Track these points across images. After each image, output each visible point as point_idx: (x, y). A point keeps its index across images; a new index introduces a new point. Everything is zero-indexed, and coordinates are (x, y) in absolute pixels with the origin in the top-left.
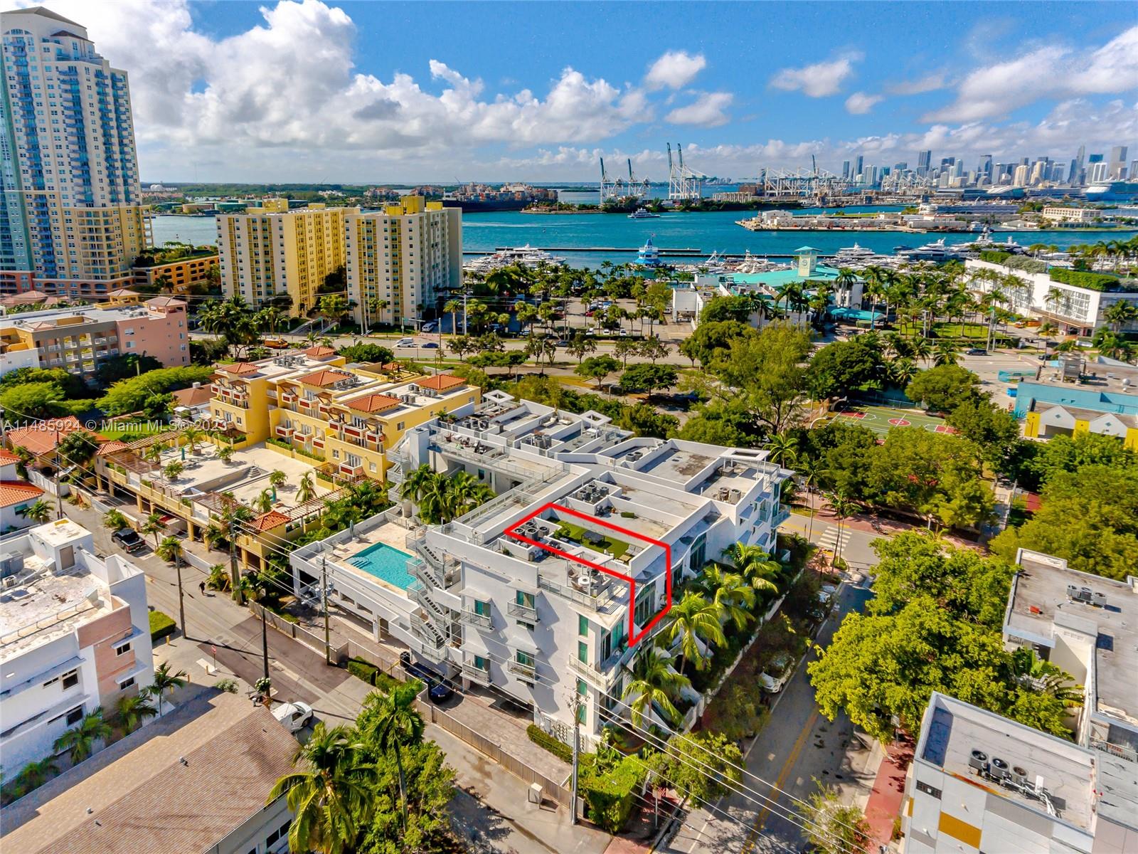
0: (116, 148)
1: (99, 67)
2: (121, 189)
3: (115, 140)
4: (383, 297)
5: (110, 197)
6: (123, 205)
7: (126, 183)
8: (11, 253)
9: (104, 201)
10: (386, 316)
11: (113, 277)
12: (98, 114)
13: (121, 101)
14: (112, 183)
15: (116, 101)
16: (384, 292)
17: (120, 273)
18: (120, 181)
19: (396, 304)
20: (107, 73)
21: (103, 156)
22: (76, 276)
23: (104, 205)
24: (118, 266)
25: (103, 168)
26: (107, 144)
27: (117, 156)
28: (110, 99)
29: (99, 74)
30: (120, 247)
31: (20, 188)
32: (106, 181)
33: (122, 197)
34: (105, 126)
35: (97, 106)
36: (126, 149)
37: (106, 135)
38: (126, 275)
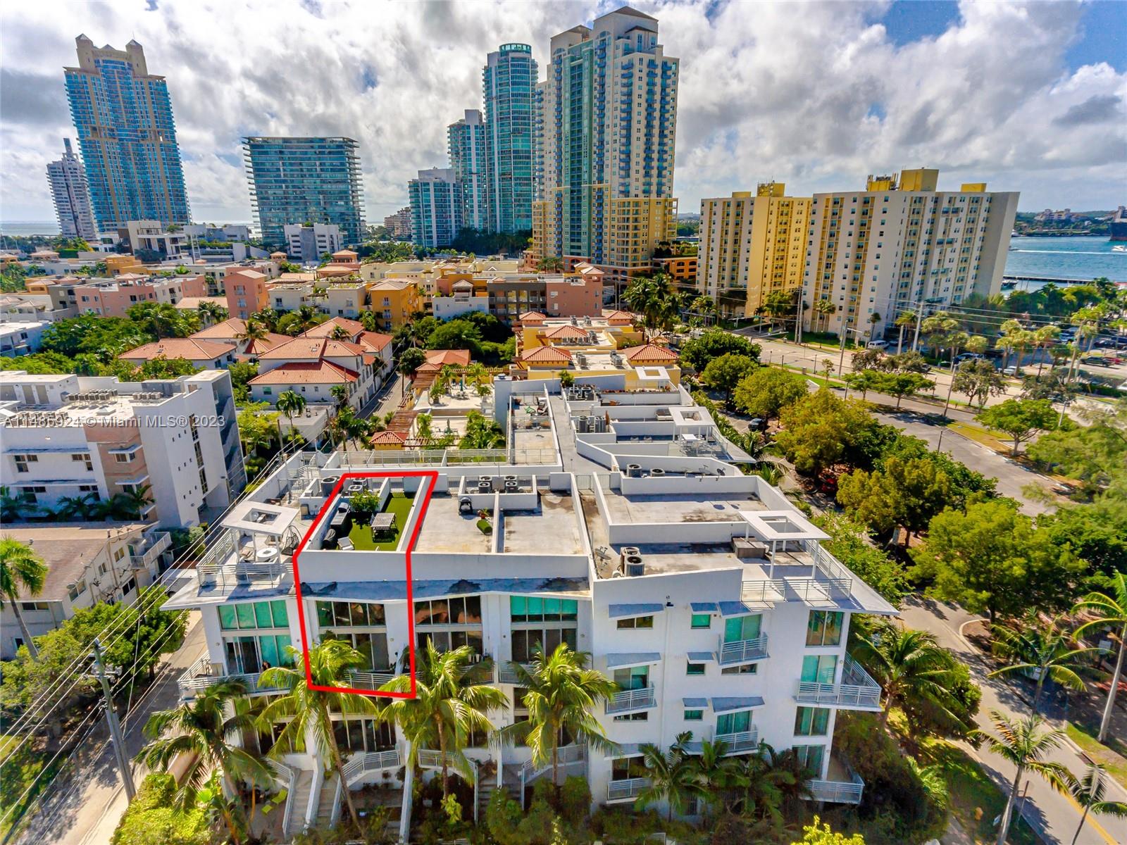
0: (656, 140)
1: (652, 57)
2: (654, 180)
3: (656, 131)
4: (835, 301)
5: (643, 188)
6: (654, 197)
7: (660, 175)
8: (579, 241)
9: (636, 192)
10: (836, 324)
11: (634, 265)
12: (644, 105)
13: (668, 90)
14: (647, 174)
15: (663, 90)
16: (838, 294)
17: (640, 262)
18: (654, 172)
19: (851, 311)
20: (659, 62)
21: (643, 147)
22: (612, 263)
23: (636, 196)
24: (640, 255)
25: (641, 160)
26: (649, 135)
27: (655, 147)
28: (658, 89)
29: (652, 64)
30: (645, 238)
31: (590, 183)
32: (642, 172)
33: (654, 188)
34: (649, 116)
35: (645, 96)
36: (666, 140)
37: (649, 126)
38: (646, 264)
